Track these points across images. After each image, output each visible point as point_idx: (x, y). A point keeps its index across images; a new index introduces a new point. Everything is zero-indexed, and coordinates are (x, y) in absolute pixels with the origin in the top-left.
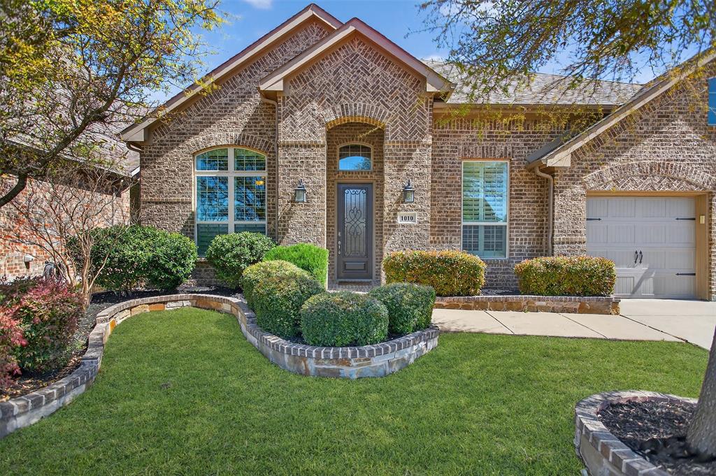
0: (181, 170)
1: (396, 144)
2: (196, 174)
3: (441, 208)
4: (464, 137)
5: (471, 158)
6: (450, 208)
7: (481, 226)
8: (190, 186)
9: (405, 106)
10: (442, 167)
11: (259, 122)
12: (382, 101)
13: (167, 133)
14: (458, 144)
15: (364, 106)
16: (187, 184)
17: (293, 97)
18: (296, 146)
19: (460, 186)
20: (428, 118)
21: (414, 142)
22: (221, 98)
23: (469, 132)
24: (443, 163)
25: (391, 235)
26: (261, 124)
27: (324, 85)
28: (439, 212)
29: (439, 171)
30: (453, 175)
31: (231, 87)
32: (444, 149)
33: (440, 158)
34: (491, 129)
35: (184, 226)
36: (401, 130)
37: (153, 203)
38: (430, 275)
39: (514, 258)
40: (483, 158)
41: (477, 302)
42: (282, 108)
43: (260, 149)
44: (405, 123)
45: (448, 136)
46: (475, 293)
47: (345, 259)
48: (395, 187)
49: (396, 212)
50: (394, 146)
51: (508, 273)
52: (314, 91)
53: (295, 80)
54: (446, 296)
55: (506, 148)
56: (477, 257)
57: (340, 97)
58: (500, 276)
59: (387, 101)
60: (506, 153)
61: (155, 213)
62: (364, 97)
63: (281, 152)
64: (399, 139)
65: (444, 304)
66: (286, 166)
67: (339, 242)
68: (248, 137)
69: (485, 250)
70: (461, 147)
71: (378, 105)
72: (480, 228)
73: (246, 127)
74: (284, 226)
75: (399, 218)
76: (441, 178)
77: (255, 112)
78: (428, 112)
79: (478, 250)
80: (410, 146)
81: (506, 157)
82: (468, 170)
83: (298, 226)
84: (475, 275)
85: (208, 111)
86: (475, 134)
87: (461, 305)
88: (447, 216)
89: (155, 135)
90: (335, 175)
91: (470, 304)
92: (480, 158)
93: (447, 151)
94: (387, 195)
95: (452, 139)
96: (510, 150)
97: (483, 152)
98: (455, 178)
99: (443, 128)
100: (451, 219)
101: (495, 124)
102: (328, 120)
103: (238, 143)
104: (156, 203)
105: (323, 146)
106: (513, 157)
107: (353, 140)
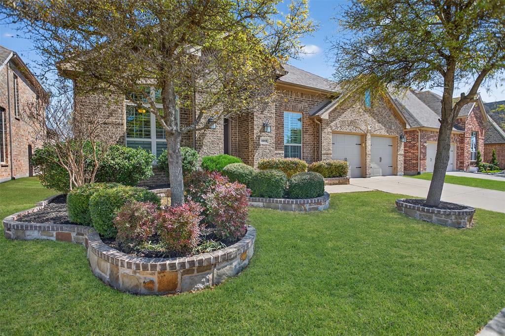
2: (125, 103)
4: (285, 99)
5: (288, 110)
6: (280, 136)
8: (122, 112)
14: (282, 102)
16: (120, 110)
19: (284, 125)
23: (287, 97)
25: (257, 150)
40: (293, 111)
48: (259, 123)
49: (259, 137)
55: (301, 107)
60: (301, 110)
63: (197, 95)
70: (284, 104)
72: (289, 147)
74: (200, 143)
75: (261, 140)
83: (209, 144)
88: (278, 140)
94: (255, 127)
97: (293, 108)
98: (281, 120)
100: (280, 142)
101: (297, 94)
106: (304, 112)
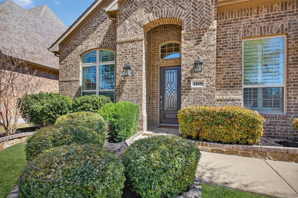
0: (75, 64)
1: (189, 33)
2: (81, 65)
3: (225, 76)
4: (244, 22)
5: (250, 37)
6: (233, 76)
7: (260, 88)
8: (79, 72)
9: (196, 5)
10: (226, 46)
11: (111, 34)
12: (180, 5)
13: (70, 46)
14: (239, 28)
15: (168, 10)
16: (78, 71)
17: (125, 13)
18: (127, 42)
19: (241, 58)
20: (213, 10)
21: (203, 29)
22: (93, 23)
23: (248, 18)
24: (227, 43)
25: (186, 95)
26: (112, 34)
27: (142, 2)
28: (224, 79)
29: (223, 49)
30: (235, 51)
31: (98, 17)
32: (227, 33)
33: (224, 40)
34: (268, 12)
35: (76, 93)
36: (193, 22)
37: (64, 81)
38: (211, 126)
39: (292, 113)
40: (261, 35)
41: (255, 151)
42: (119, 21)
43: (111, 49)
44: (196, 17)
45: (231, 23)
46: (254, 143)
47: (165, 112)
48: (189, 62)
49: (189, 79)
50: (188, 34)
51: (286, 125)
52: (136, 7)
53: (126, 3)
54: (227, 143)
55: (283, 25)
56: (256, 112)
57: (152, 8)
58: (278, 128)
59: (183, 4)
60: (282, 29)
61: (64, 87)
62: (167, 5)
63: (118, 47)
64: (191, 29)
65: (225, 150)
66: (121, 55)
67: (161, 102)
68: (105, 42)
69: (263, 106)
70: (241, 30)
71: (177, 8)
72: (258, 89)
73: (104, 37)
74: (119, 91)
75: (192, 84)
76: (225, 54)
77: (109, 28)
78: (214, 6)
79: (257, 106)
80: (200, 33)
81: (282, 32)
82: (247, 47)
83: (127, 91)
84: (253, 128)
85: (87, 32)
86: (253, 18)
87: (240, 152)
88: (230, 81)
89: (65, 48)
90: (158, 62)
91: (249, 152)
92: (258, 37)
93: (230, 34)
94: (183, 68)
95: (234, 25)
96: (285, 26)
97: (261, 31)
98: (237, 53)
99: (226, 18)
100: (234, 84)
101: (272, 8)
102: (144, 24)
103: (101, 47)
104: (65, 82)
105: (142, 40)
106: (289, 32)
107: (168, 40)
